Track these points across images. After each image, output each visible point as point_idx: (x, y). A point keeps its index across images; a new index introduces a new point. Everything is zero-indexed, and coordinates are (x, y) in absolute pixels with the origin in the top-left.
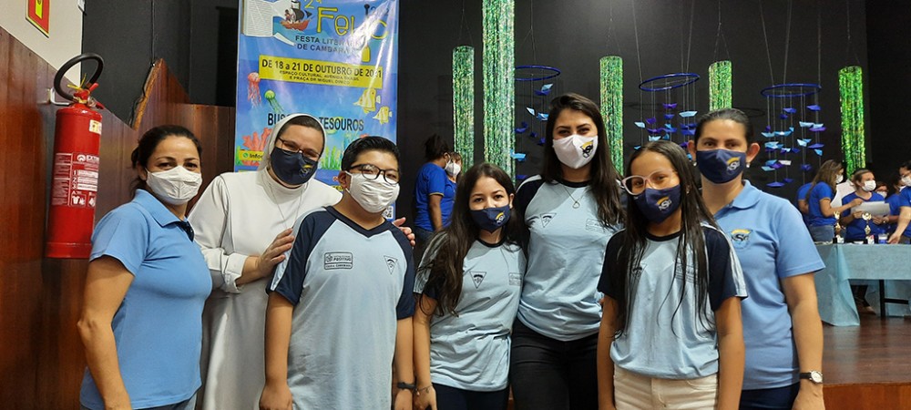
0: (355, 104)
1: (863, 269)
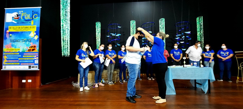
0: (29, 35)
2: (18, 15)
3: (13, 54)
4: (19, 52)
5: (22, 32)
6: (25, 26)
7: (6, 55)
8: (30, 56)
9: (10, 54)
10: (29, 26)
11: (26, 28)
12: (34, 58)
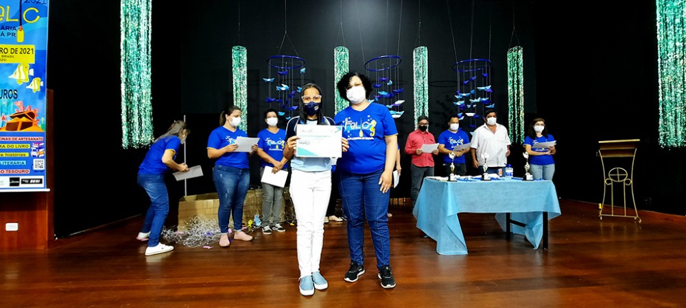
0: (10, 77)
1: (473, 204)
8: (15, 146)
10: (9, 47)
12: (29, 151)
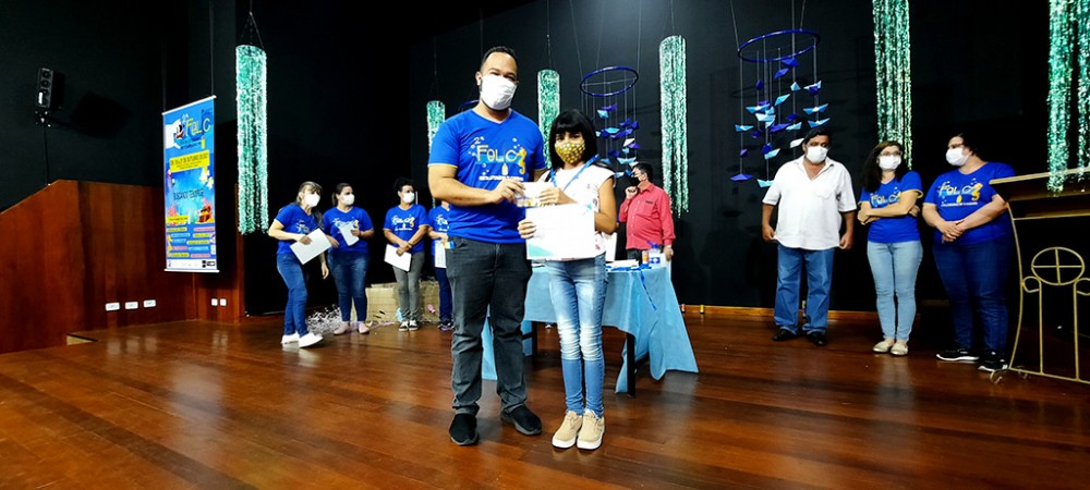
2: (181, 127)
3: (179, 229)
4: (187, 225)
5: (189, 171)
6: (193, 155)
7: (170, 233)
8: (204, 235)
9: (175, 229)
10: (199, 154)
11: (195, 158)
12: (208, 238)
